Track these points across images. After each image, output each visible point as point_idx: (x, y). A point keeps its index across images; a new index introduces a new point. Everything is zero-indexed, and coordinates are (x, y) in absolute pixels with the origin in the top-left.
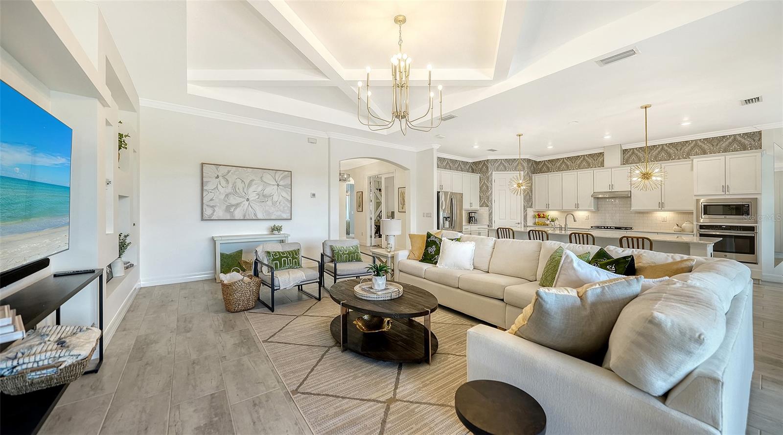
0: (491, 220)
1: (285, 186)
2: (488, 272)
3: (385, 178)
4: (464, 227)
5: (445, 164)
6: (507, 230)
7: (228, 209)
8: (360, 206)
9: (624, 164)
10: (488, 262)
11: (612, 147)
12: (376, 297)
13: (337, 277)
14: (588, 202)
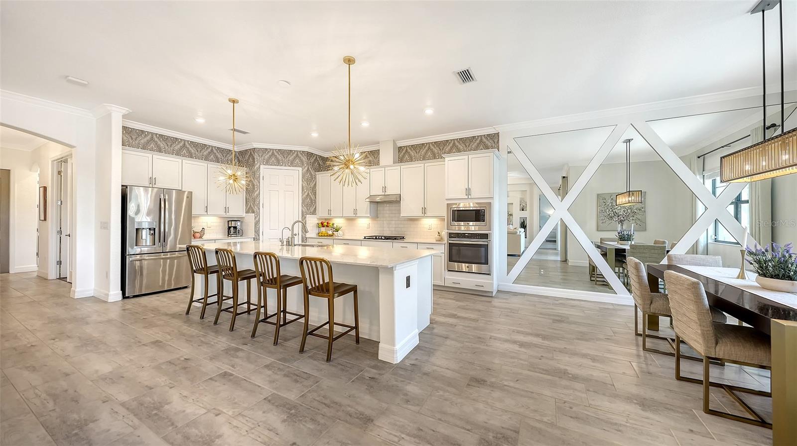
0: (257, 231)
9: (396, 163)
11: (385, 142)
14: (364, 207)
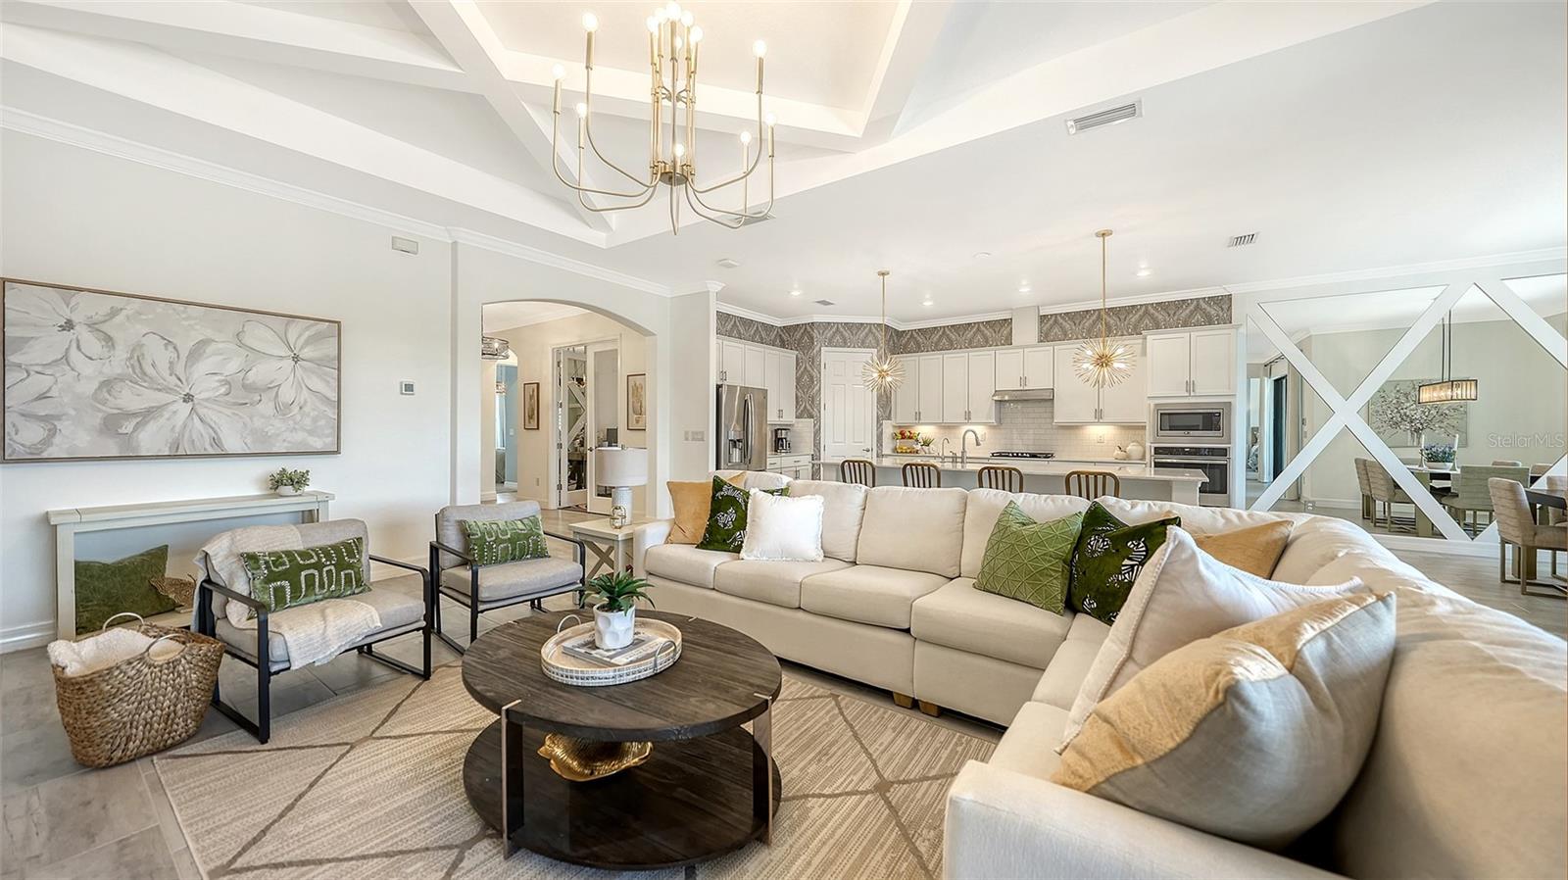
0: (817, 445)
1: (319, 362)
2: (854, 563)
3: (595, 353)
4: (769, 461)
5: (733, 327)
6: (862, 464)
7: (111, 425)
8: (533, 416)
9: (1041, 341)
10: (854, 539)
11: (1024, 309)
12: (612, 674)
13: (481, 607)
14: (985, 409)
